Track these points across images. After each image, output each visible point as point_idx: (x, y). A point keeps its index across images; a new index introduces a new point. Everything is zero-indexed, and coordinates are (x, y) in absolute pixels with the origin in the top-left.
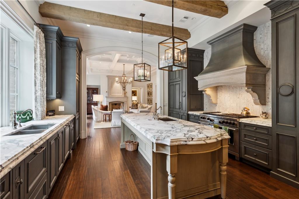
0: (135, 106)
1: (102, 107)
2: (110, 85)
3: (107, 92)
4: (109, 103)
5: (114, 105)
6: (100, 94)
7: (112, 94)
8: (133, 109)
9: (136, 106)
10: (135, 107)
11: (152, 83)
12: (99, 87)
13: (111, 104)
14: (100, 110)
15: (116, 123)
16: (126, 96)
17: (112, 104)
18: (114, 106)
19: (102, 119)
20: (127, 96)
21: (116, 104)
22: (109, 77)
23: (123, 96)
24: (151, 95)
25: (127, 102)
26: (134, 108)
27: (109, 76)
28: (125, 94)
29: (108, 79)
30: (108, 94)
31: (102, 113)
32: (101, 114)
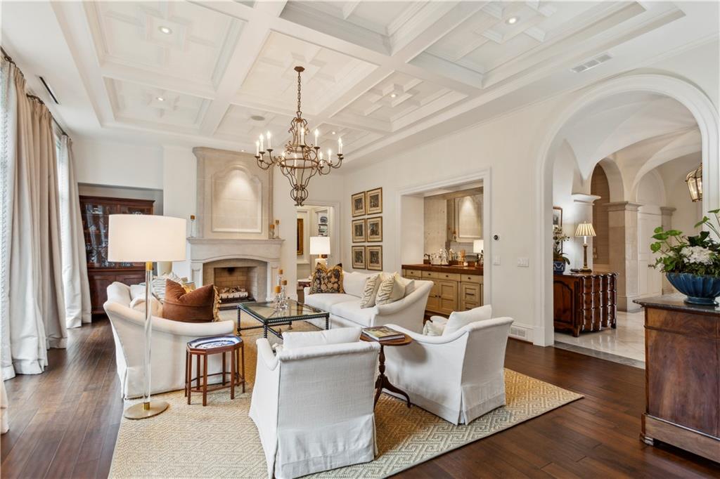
0: (328, 278)
1: (173, 300)
2: (208, 189)
3: (193, 217)
4: (204, 265)
5: (226, 274)
6: (161, 213)
7: (216, 230)
8: (320, 291)
9: (333, 279)
10: (330, 285)
11: (381, 188)
12: (156, 198)
13: (211, 272)
14: (165, 315)
15: (315, 452)
16: (278, 237)
17: (215, 269)
18: (225, 279)
19: (174, 378)
20: (282, 237)
21: (231, 270)
22: (201, 153)
23: (265, 236)
24: (374, 232)
25: (278, 260)
26: (323, 287)
27: (203, 148)
28: (272, 227)
29: (198, 162)
30: (201, 229)
31: (176, 336)
32: (167, 343)
